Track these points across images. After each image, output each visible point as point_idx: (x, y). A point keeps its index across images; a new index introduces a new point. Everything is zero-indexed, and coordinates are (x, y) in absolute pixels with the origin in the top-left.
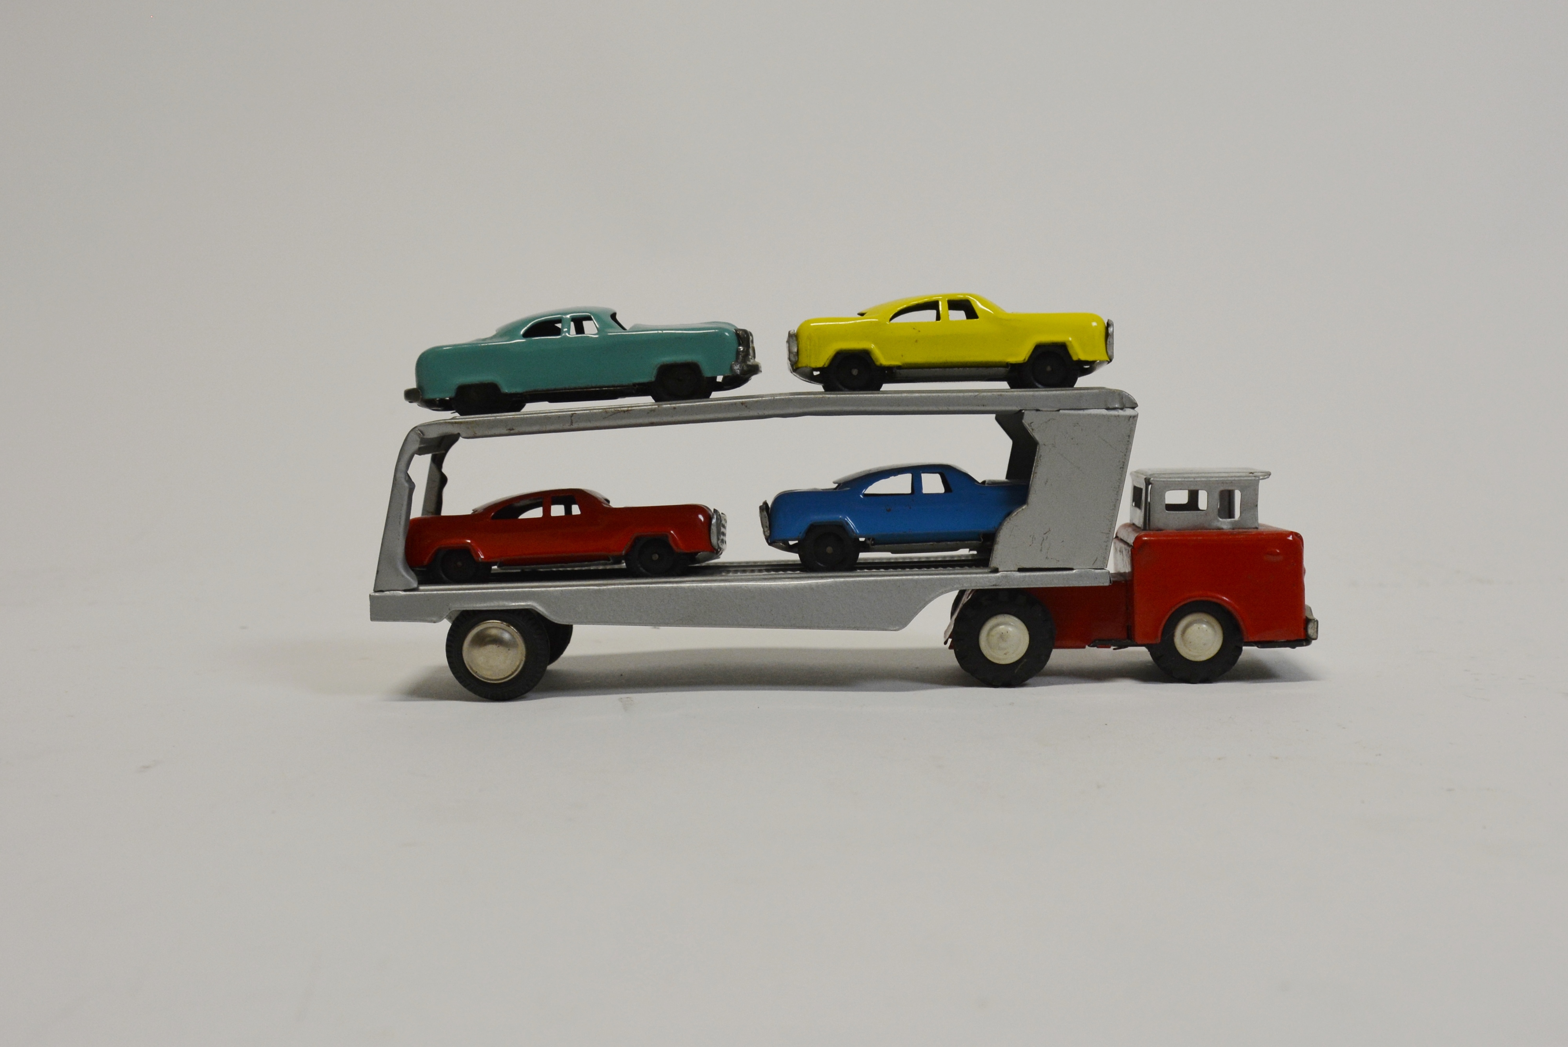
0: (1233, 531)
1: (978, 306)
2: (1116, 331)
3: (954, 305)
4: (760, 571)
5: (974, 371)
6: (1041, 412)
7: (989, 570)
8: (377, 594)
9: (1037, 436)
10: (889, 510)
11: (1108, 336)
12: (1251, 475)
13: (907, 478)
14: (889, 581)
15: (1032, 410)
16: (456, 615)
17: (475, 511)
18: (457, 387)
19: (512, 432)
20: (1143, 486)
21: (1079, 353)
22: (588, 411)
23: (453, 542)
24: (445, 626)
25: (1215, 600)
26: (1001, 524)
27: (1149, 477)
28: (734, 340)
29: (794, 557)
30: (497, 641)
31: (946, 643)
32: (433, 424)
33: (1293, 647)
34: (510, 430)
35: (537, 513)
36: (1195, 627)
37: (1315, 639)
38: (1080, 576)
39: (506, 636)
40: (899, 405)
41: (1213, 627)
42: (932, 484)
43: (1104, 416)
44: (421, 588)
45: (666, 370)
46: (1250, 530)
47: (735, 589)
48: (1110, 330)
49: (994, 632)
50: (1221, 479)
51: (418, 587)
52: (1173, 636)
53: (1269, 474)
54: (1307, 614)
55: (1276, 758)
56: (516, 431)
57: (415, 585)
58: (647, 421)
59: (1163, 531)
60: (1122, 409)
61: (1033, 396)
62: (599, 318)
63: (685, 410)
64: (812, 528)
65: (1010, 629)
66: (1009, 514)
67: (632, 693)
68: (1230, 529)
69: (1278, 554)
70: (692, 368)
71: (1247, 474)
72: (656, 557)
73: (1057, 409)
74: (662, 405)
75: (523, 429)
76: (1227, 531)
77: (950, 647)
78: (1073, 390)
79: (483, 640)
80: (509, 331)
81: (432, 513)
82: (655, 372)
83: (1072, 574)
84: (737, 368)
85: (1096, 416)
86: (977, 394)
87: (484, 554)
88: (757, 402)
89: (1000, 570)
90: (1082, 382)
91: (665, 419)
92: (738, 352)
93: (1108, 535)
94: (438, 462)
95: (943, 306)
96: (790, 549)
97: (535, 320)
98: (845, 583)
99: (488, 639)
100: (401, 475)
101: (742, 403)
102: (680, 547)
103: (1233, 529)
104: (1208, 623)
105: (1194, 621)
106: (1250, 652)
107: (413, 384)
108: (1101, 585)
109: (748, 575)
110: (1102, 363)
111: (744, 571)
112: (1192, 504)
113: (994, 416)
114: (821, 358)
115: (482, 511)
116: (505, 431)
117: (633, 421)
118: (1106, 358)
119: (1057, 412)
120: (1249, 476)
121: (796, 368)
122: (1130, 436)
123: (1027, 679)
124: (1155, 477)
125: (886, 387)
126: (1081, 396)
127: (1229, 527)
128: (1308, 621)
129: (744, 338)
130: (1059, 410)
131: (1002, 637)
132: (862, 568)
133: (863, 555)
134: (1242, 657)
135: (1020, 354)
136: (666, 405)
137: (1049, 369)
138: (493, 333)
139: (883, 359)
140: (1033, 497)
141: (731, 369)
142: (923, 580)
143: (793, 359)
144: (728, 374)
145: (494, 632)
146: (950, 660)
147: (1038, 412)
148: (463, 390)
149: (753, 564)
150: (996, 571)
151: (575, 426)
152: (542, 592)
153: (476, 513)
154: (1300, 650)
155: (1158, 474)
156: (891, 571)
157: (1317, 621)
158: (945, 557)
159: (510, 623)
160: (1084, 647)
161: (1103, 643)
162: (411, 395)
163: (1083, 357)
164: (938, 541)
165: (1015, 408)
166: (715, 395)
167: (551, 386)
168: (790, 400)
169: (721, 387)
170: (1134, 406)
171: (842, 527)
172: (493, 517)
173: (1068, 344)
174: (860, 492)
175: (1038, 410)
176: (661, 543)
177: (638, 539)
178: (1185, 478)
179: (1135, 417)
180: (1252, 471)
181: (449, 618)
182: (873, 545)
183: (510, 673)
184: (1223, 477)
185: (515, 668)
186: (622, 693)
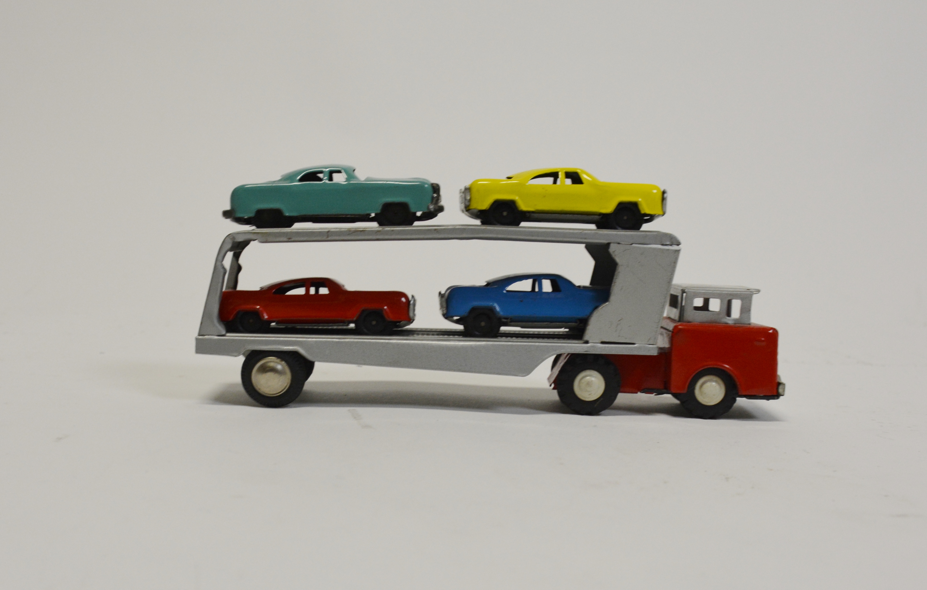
0: (735, 325)
1: (584, 177)
2: (668, 195)
3: (568, 175)
4: (433, 335)
5: (579, 217)
6: (621, 245)
7: (583, 342)
8: (201, 337)
9: (618, 260)
10: (522, 301)
11: (663, 199)
12: (748, 291)
13: (530, 281)
14: (521, 345)
15: (615, 243)
16: (249, 352)
17: (262, 288)
18: (256, 210)
19: (290, 240)
20: (679, 295)
21: (645, 209)
22: (338, 230)
23: (248, 307)
24: (241, 359)
25: (721, 368)
26: (591, 313)
27: (684, 289)
28: (431, 190)
29: (460, 327)
30: (273, 370)
31: (551, 385)
32: (241, 233)
33: (768, 399)
34: (290, 239)
35: (301, 291)
36: (708, 384)
37: (783, 395)
38: (639, 348)
39: (279, 367)
40: (533, 236)
41: (719, 384)
42: (547, 286)
43: (660, 249)
44: (228, 334)
45: (387, 207)
46: (746, 325)
47: (424, 346)
48: (665, 195)
49: (583, 381)
50: (730, 292)
51: (226, 334)
52: (694, 389)
53: (758, 291)
54: (778, 380)
55: (771, 470)
56: (292, 240)
57: (224, 332)
58: (374, 237)
59: (692, 323)
60: (671, 245)
61: (616, 234)
62: (346, 172)
63: (399, 232)
64: (474, 310)
65: (593, 379)
66: (596, 308)
67: (355, 407)
68: (733, 324)
69: (763, 341)
70: (404, 206)
71: (745, 290)
72: (374, 323)
73: (630, 243)
74: (385, 228)
75: (297, 239)
76: (731, 325)
77: (554, 389)
78: (638, 232)
79: (264, 369)
80: (290, 177)
81: (232, 288)
82: (380, 208)
83: (634, 347)
84: (432, 207)
85: (654, 249)
86: (581, 231)
87: (268, 315)
88: (444, 229)
89: (590, 342)
90: (645, 227)
91: (386, 237)
92: (433, 198)
93: (658, 324)
94: (237, 256)
95: (561, 175)
96: (457, 322)
97: (307, 171)
98: (493, 345)
99: (268, 369)
100: (219, 263)
101: (435, 230)
102: (390, 317)
103: (735, 324)
104: (716, 382)
105: (709, 380)
106: (741, 402)
107: (228, 207)
108: (652, 354)
109: (430, 337)
110: (659, 216)
111: (428, 335)
112: (705, 307)
113: (584, 245)
114: (485, 204)
115: (267, 289)
116: (285, 239)
117: (366, 237)
118: (661, 213)
119: (630, 245)
120: (747, 292)
121: (468, 209)
122: (675, 262)
123: (601, 411)
124: (688, 289)
125: (523, 224)
126: (646, 236)
127: (733, 322)
128: (779, 384)
129: (436, 189)
130: (632, 244)
131: (589, 384)
132: (502, 336)
133: (503, 329)
134: (735, 405)
135: (609, 208)
136: (388, 229)
137: (625, 218)
138: (278, 178)
139: (523, 206)
140: (613, 298)
141: (428, 208)
142: (542, 346)
143: (467, 204)
144: (426, 211)
145: (272, 364)
146: (554, 396)
147: (619, 245)
148: (260, 212)
149: (430, 330)
150: (587, 342)
151: (329, 238)
152: (304, 341)
153: (263, 290)
154: (772, 402)
155: (690, 287)
156: (520, 339)
157: (784, 384)
158: (555, 332)
159: (283, 359)
160: (637, 393)
161: (648, 391)
162: (227, 214)
163: (648, 211)
164: (551, 322)
165: (605, 241)
166: (416, 223)
167: (316, 213)
168: (465, 229)
169: (420, 219)
170: (678, 244)
171: (492, 310)
172: (274, 293)
173: (639, 203)
174: (504, 289)
175: (619, 243)
176: (378, 314)
177: (363, 311)
178: (707, 290)
179: (678, 251)
180: (748, 288)
181: (244, 354)
182: (511, 322)
183: (280, 391)
184: (730, 291)
185: (283, 388)
186: (351, 406)
